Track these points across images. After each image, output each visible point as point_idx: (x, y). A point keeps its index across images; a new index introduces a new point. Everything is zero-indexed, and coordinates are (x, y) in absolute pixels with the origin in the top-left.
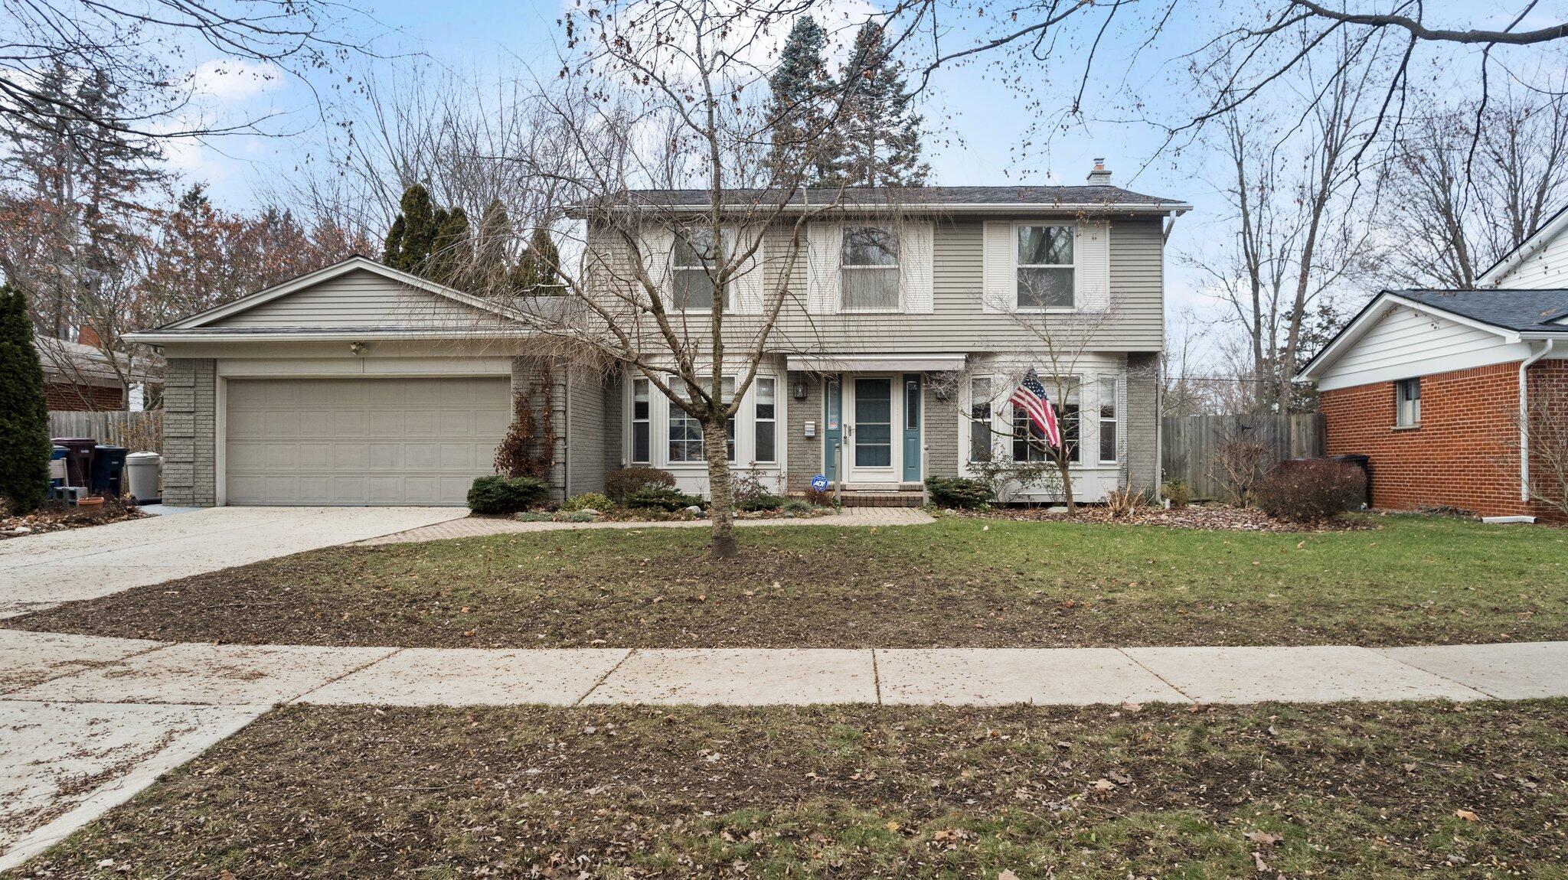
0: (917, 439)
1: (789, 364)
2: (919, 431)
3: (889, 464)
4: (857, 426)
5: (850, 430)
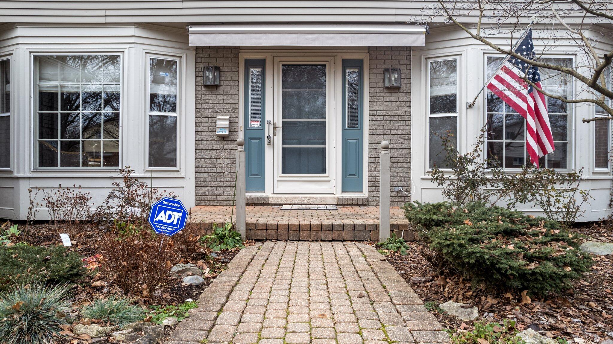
0: (359, 140)
1: (192, 37)
2: (361, 130)
3: (323, 171)
4: (283, 123)
5: (275, 128)
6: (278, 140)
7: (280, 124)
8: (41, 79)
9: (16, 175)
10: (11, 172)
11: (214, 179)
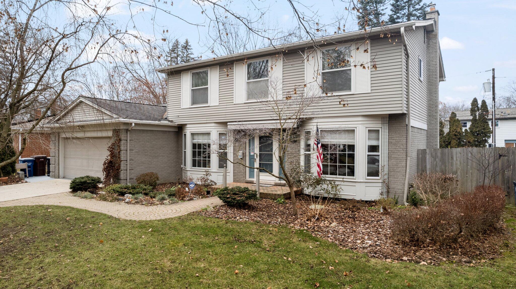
1: (228, 126)
3: (272, 172)
4: (260, 154)
5: (257, 156)
6: (258, 160)
7: (258, 154)
8: (193, 139)
9: (187, 169)
10: (186, 168)
11: (238, 173)
